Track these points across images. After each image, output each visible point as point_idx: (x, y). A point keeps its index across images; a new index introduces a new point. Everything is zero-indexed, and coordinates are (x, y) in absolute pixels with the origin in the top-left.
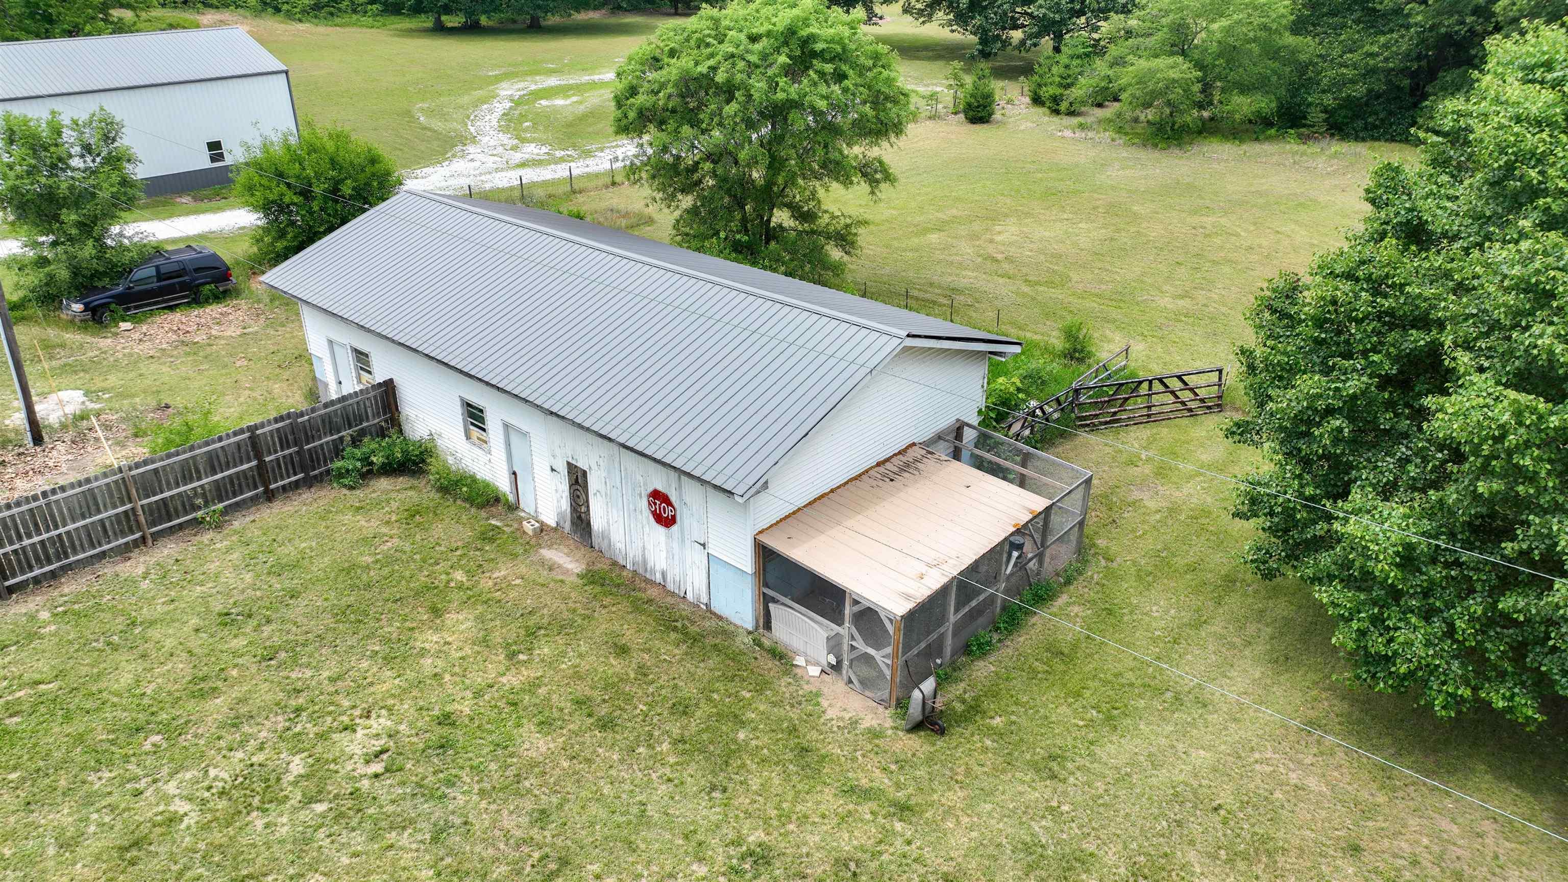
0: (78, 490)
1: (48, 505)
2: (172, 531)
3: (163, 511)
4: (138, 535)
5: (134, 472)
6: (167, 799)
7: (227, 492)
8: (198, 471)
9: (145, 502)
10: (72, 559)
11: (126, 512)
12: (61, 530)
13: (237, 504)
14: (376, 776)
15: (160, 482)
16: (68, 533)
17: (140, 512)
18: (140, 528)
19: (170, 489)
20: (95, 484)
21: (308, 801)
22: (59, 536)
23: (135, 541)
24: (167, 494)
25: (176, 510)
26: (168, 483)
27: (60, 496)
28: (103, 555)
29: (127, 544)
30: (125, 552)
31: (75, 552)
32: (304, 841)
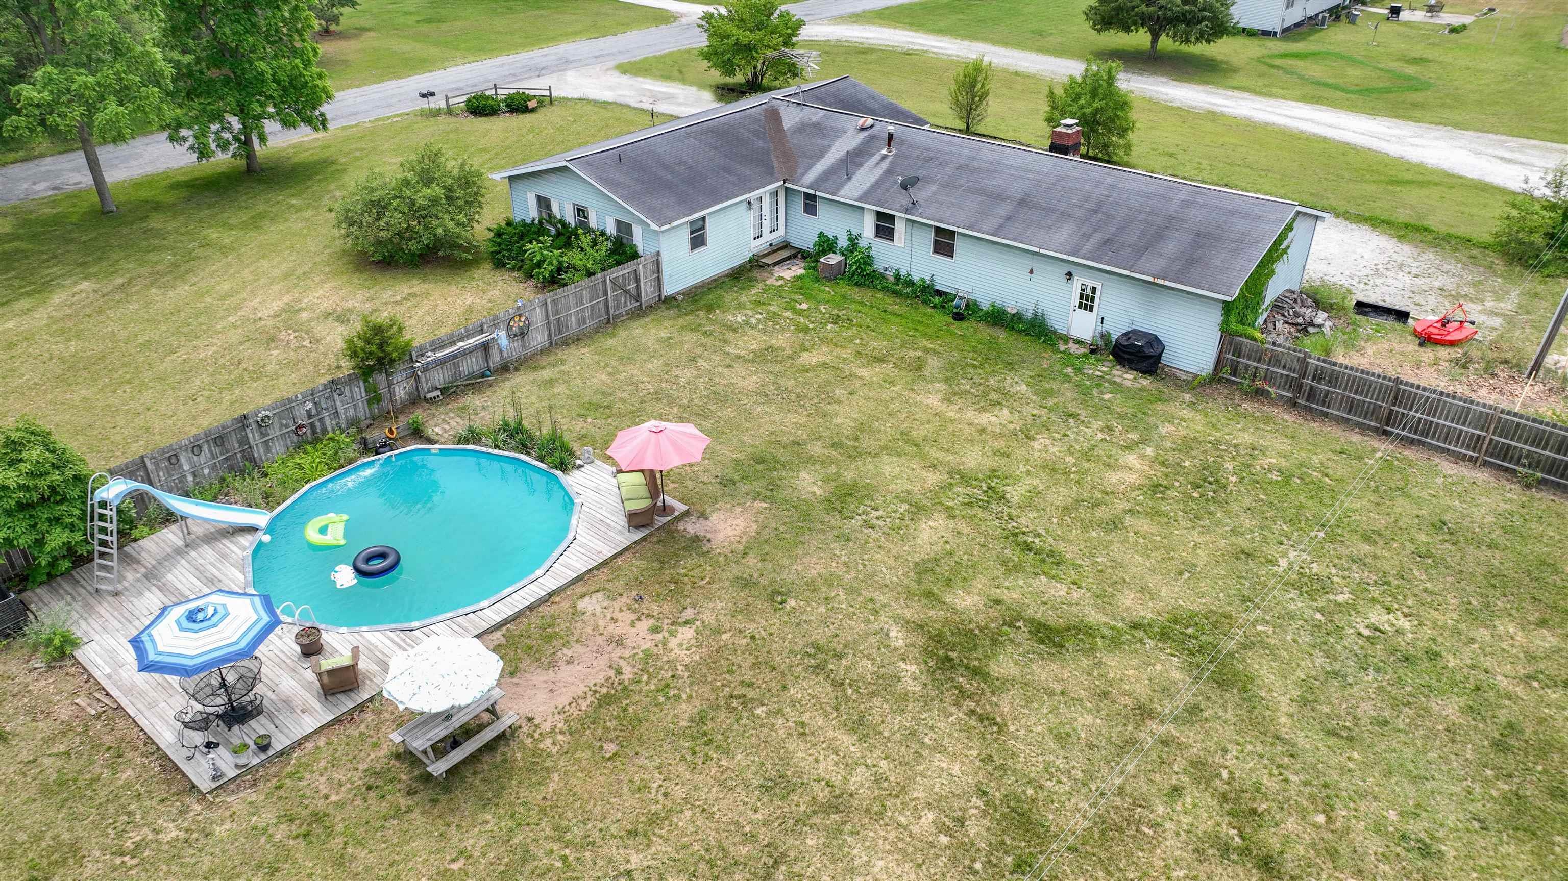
0: (1462, 403)
1: (1439, 401)
2: (1499, 468)
3: (1505, 453)
4: (1476, 455)
5: (1504, 416)
6: (1284, 555)
7: (1557, 470)
8: (1547, 444)
9: (1496, 438)
10: (1428, 440)
11: (1479, 436)
12: (1435, 420)
13: (1558, 484)
14: (1359, 634)
15: (1515, 432)
16: (1438, 424)
17: (1487, 442)
18: (1480, 451)
19: (1518, 442)
20: (1474, 407)
21: (1320, 610)
22: (1432, 422)
23: (1471, 457)
24: (1514, 443)
25: (1512, 458)
26: (1520, 438)
27: (1450, 400)
28: (1443, 450)
29: (1465, 455)
30: (1459, 458)
31: (1433, 438)
32: (1291, 616)
